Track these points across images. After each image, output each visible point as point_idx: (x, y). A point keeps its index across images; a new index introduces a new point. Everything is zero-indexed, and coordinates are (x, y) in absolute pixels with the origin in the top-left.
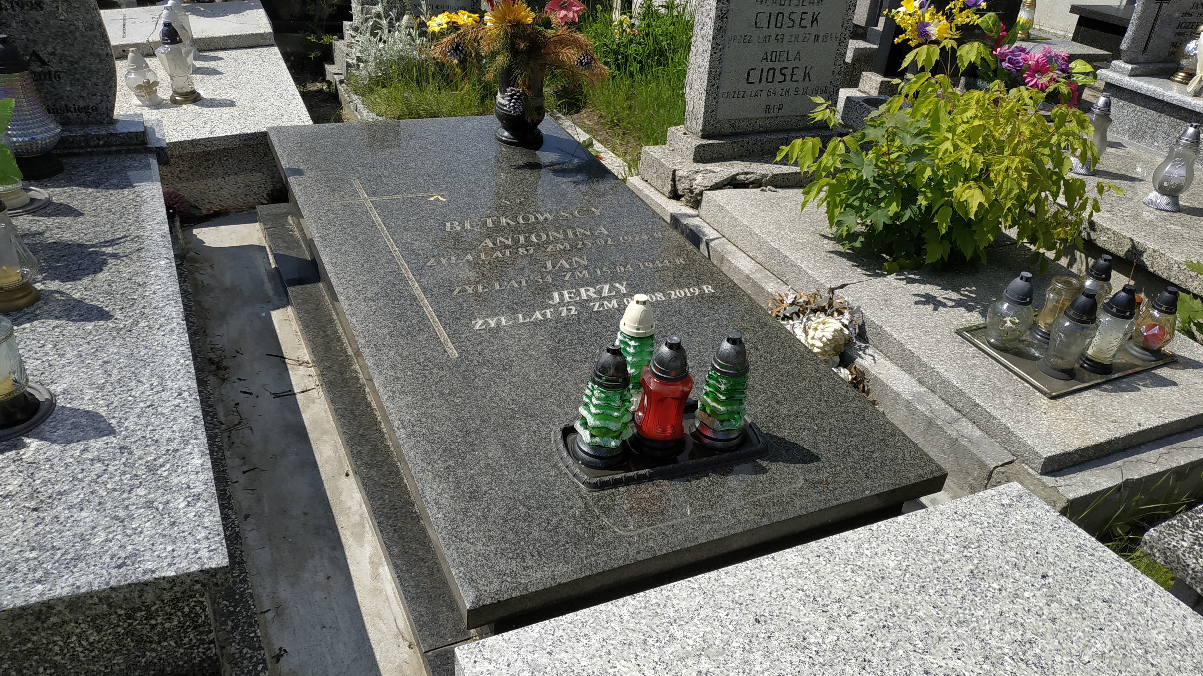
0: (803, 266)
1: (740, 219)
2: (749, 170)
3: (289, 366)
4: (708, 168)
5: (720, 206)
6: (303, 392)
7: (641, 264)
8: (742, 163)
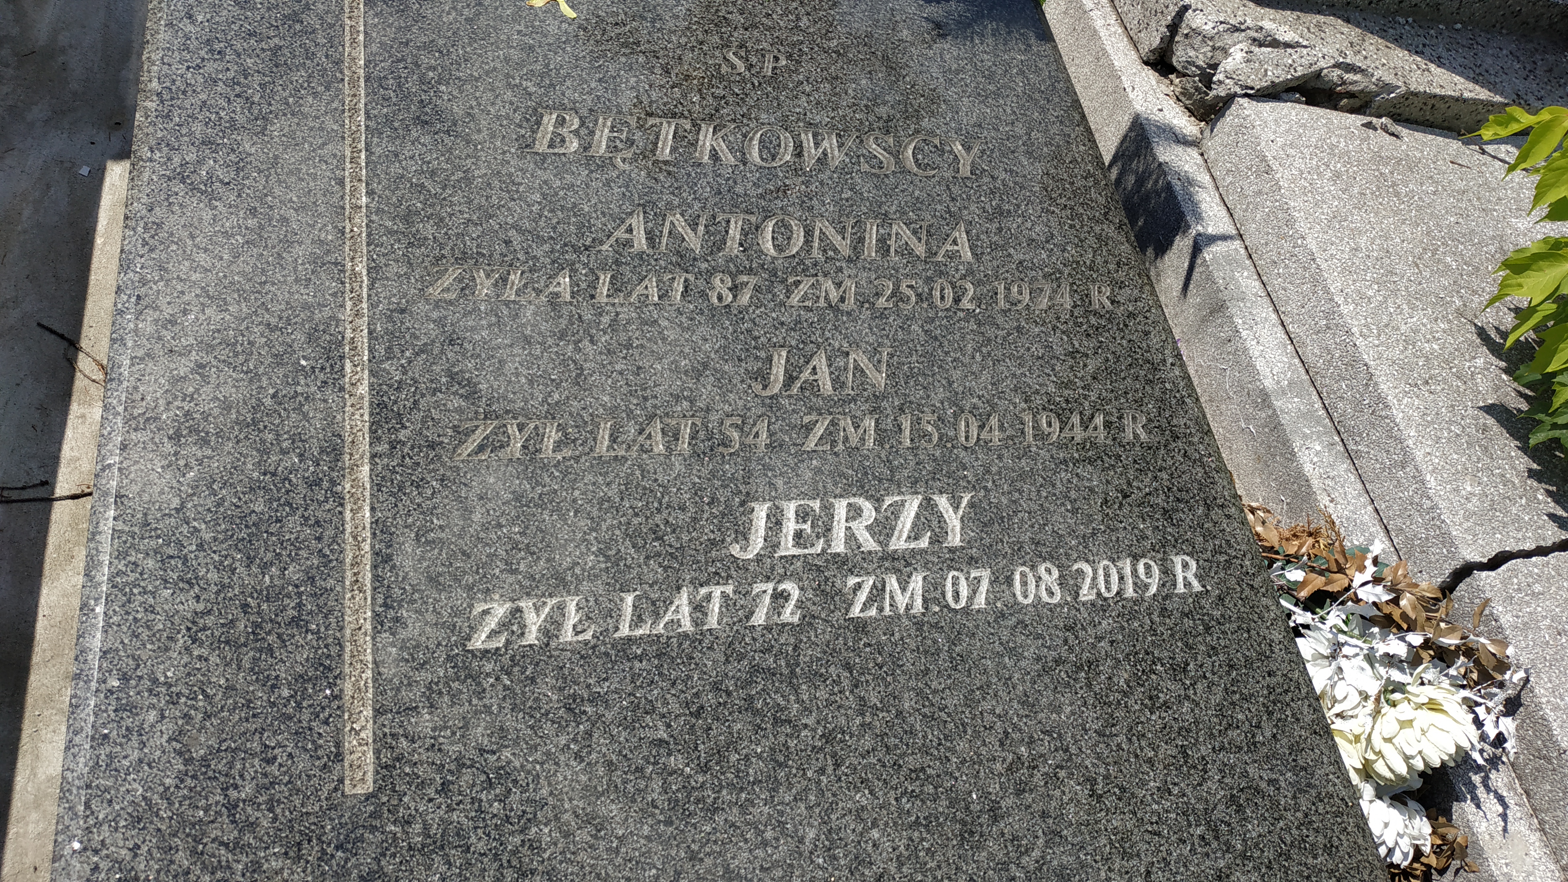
0: (1419, 454)
1: (1302, 226)
2: (1358, 61)
3: (80, 382)
4: (1268, 25)
5: (1264, 159)
6: (74, 497)
7: (1028, 418)
8: (1346, 28)
